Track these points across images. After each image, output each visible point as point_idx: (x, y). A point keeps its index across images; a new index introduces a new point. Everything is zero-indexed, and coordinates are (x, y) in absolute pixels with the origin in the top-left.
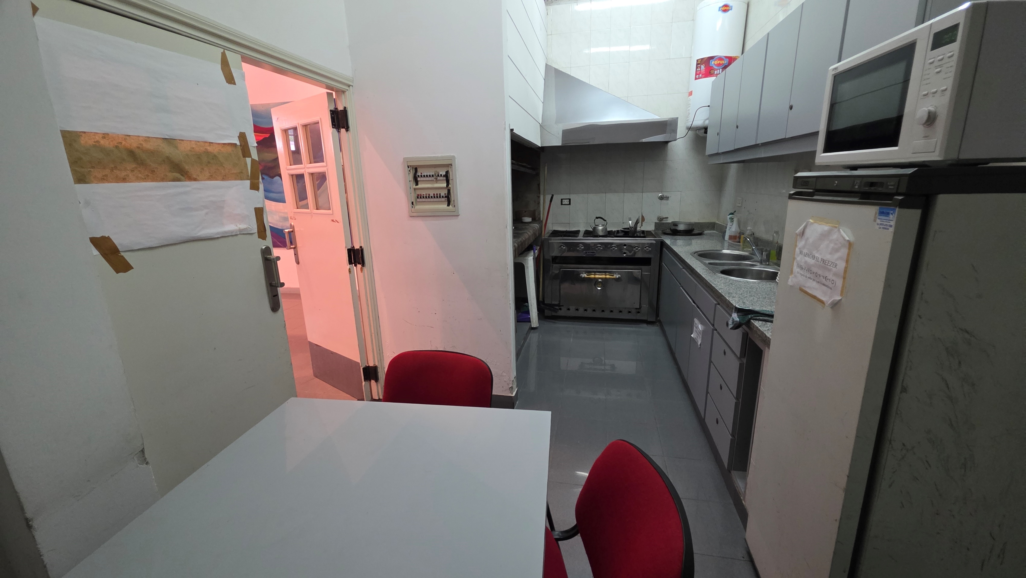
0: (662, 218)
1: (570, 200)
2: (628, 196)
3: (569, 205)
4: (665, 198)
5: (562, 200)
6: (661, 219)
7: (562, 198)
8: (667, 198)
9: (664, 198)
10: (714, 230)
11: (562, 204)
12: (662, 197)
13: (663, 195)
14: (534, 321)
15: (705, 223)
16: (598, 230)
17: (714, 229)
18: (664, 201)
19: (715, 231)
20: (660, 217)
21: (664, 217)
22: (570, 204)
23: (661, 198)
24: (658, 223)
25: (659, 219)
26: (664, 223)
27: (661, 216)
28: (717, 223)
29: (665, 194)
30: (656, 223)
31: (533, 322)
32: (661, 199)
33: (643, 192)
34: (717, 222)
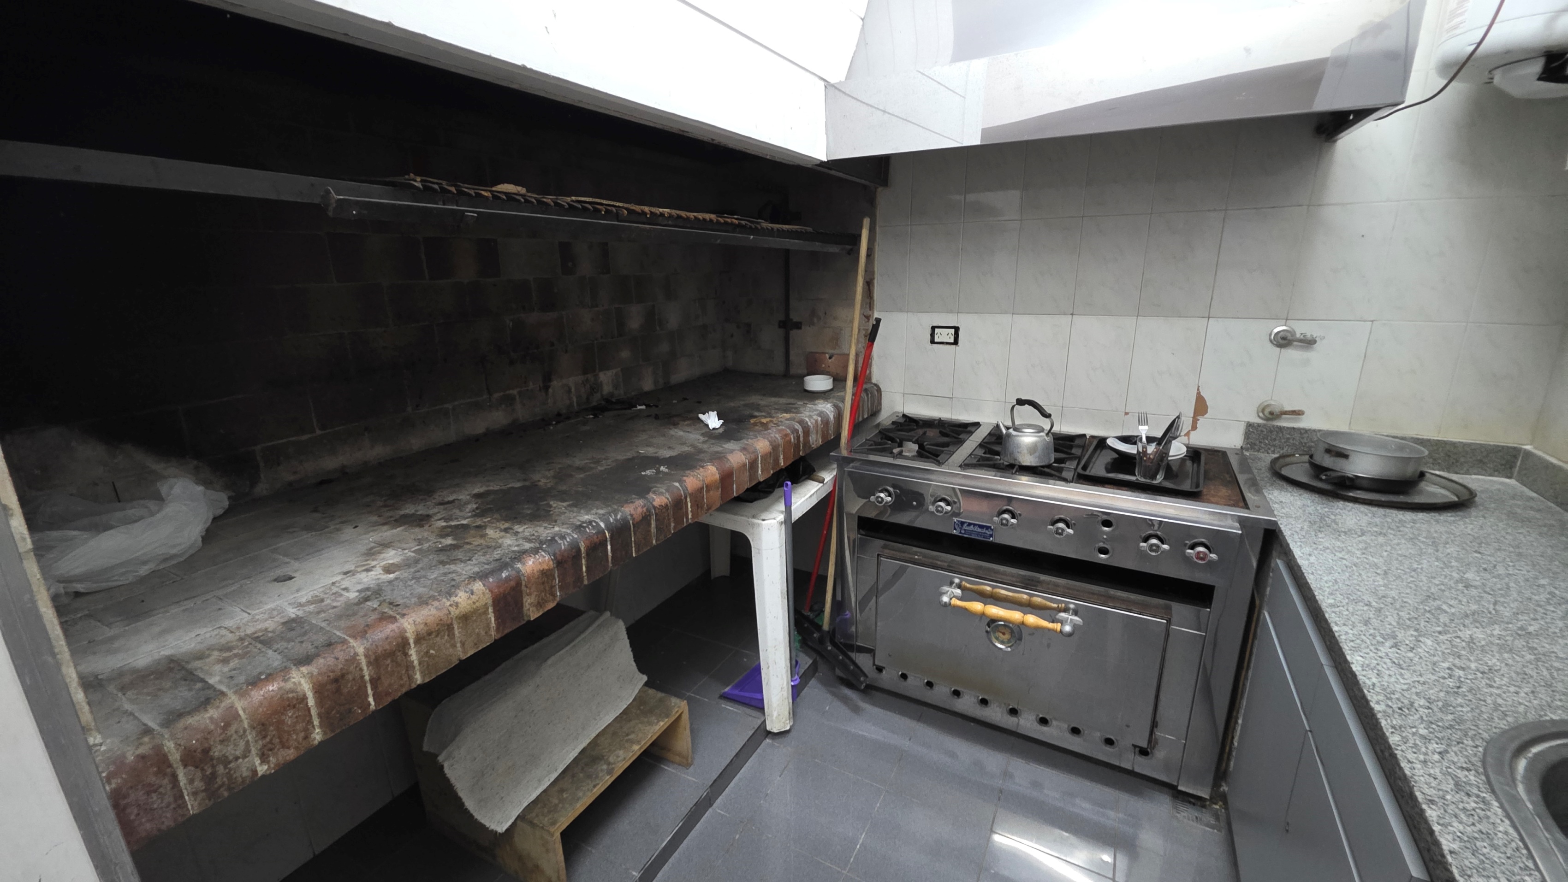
0: (1277, 410)
1: (957, 329)
2: (1151, 325)
3: (954, 346)
4: (1300, 341)
5: (933, 328)
6: (1271, 413)
7: (935, 325)
8: (1308, 343)
9: (1295, 343)
10: (1510, 478)
11: (933, 342)
12: (1284, 338)
13: (1293, 333)
14: (775, 714)
15: (1471, 444)
16: (1018, 446)
17: (1512, 473)
18: (1291, 353)
19: (1512, 482)
20: (1268, 406)
21: (1288, 408)
22: (956, 342)
23: (1284, 341)
24: (1259, 425)
25: (1266, 412)
26: (1281, 429)
27: (1273, 403)
28: (1528, 454)
29: (1301, 329)
30: (1249, 425)
31: (773, 716)
32: (1280, 346)
33: (1209, 318)
34: (1528, 447)
